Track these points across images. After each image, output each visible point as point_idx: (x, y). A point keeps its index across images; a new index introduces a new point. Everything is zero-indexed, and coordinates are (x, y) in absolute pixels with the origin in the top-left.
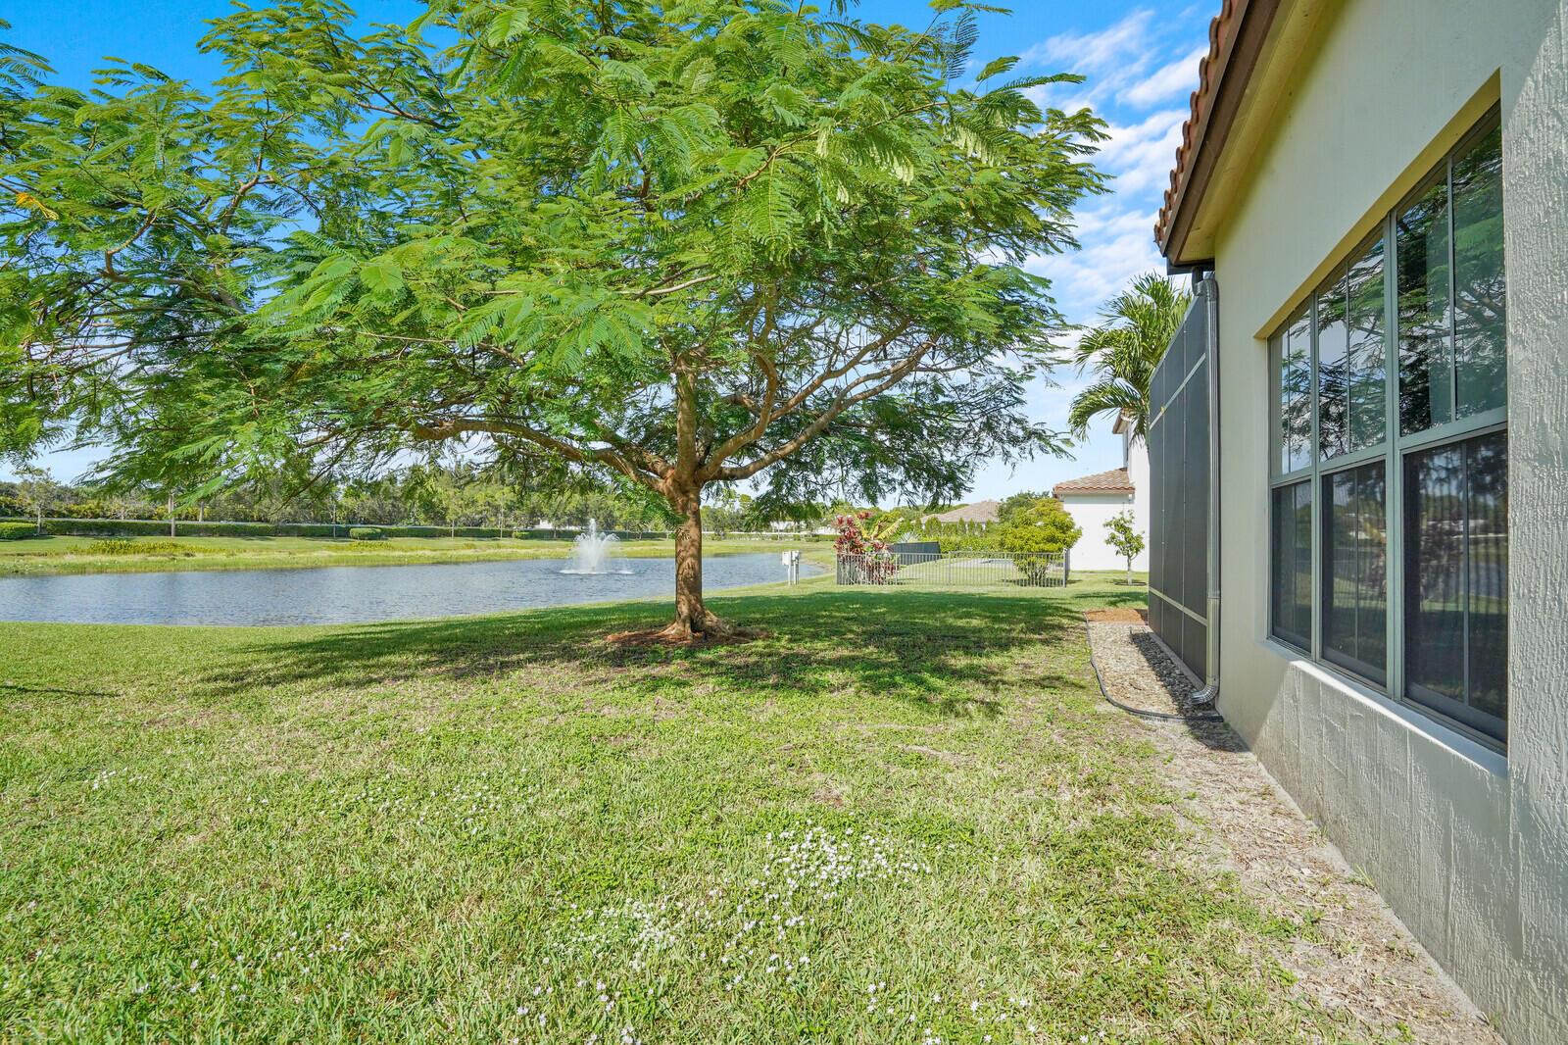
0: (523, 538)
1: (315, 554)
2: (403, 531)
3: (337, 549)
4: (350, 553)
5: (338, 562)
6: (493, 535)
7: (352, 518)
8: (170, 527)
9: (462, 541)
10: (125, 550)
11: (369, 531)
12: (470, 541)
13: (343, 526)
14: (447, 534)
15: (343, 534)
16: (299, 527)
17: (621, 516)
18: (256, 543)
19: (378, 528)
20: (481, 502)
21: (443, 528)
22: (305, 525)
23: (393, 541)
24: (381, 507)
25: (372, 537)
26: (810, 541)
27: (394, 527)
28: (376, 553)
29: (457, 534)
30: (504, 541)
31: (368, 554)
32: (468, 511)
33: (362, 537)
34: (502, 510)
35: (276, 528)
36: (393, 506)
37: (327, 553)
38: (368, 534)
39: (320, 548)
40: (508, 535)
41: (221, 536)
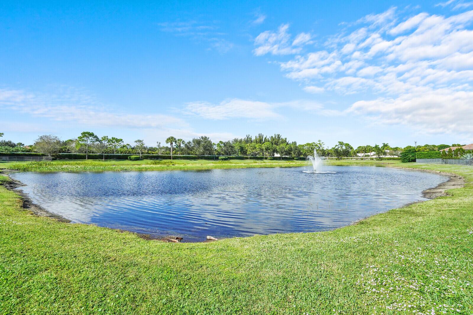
0: (271, 159)
1: (209, 165)
2: (234, 157)
3: (215, 163)
4: (219, 164)
5: (216, 167)
6: (261, 159)
7: (219, 154)
8: (171, 156)
9: (252, 161)
10: (159, 163)
11: (224, 157)
12: (255, 161)
13: (217, 156)
14: (247, 158)
15: (217, 159)
16: (205, 156)
17: (303, 152)
18: (193, 161)
19: (227, 156)
20: (257, 148)
21: (246, 156)
22: (206, 156)
23: (231, 161)
24: (227, 150)
25: (225, 159)
26: (379, 160)
27: (231, 156)
28: (227, 164)
29: (251, 158)
30: (265, 161)
31: (225, 165)
32: (253, 151)
33: (222, 159)
34: (264, 150)
35: (198, 157)
36: (231, 149)
37: (212, 164)
38: (224, 159)
39: (210, 163)
40: (266, 158)
41: (184, 159)
